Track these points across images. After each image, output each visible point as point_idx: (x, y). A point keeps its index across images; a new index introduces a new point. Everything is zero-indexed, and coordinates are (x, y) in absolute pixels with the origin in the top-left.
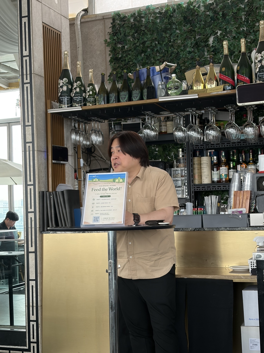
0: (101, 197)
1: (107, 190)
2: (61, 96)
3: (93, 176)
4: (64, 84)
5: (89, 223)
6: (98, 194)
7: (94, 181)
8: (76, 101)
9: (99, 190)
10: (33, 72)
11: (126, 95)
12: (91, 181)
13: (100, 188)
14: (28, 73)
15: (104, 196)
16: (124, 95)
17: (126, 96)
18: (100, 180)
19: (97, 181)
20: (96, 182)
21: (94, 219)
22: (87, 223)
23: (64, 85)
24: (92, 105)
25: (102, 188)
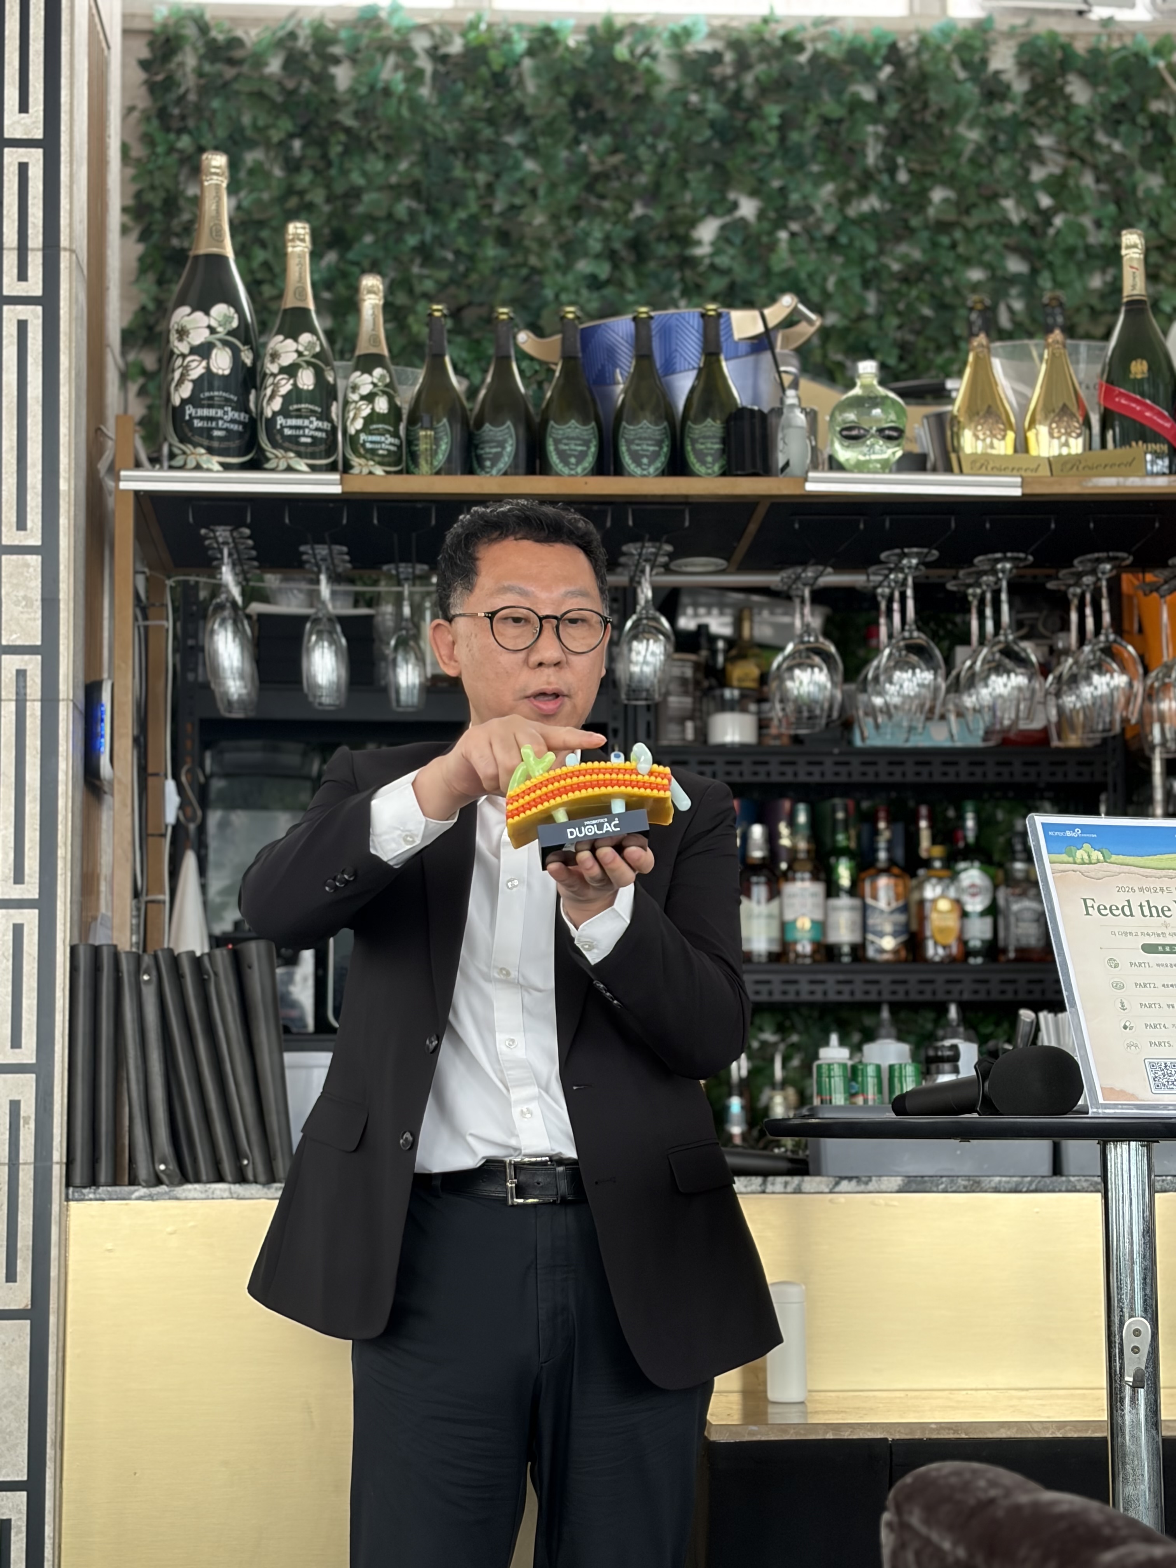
0: (1149, 949)
1: (1167, 913)
2: (193, 400)
3: (1068, 833)
4: (218, 336)
5: (1133, 1096)
6: (1126, 934)
7: (1079, 861)
8: (294, 440)
9: (1127, 910)
10: (64, 242)
11: (589, 441)
12: (1064, 857)
13: (1128, 901)
14: (36, 239)
15: (1164, 946)
16: (578, 439)
17: (589, 448)
18: (1114, 858)
19: (1098, 861)
20: (1090, 863)
21: (1151, 1075)
22: (1122, 1093)
23: (221, 340)
24: (387, 473)
25: (1136, 899)
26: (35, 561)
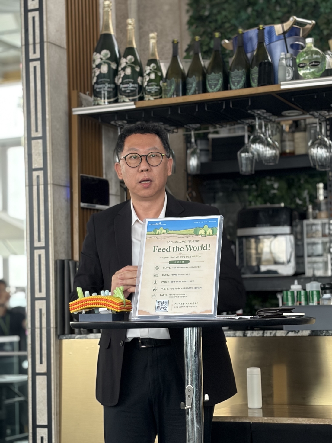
0: (171, 262)
1: (182, 250)
2: (97, 83)
3: (156, 224)
4: (103, 61)
5: (149, 313)
6: (165, 258)
7: (157, 233)
8: (125, 91)
9: (168, 250)
10: (45, 39)
11: (219, 79)
12: (153, 233)
13: (170, 246)
14: (38, 40)
15: (177, 261)
16: (215, 79)
17: (219, 81)
18: (170, 232)
19: (164, 233)
20: (161, 234)
21: (157, 306)
22: (145, 312)
24: (155, 99)
25: (172, 245)
26: (40, 141)
